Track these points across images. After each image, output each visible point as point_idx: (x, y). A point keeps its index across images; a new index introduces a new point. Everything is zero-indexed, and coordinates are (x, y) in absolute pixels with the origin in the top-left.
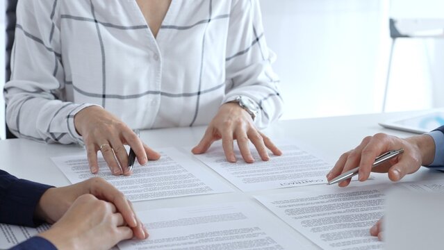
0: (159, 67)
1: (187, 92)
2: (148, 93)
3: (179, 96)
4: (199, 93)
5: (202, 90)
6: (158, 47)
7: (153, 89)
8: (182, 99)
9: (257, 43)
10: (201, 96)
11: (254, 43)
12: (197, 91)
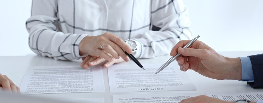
0: (106, 16)
1: (123, 30)
2: (99, 29)
3: (118, 31)
4: (130, 31)
5: (132, 29)
6: (106, 4)
7: (102, 27)
8: (119, 33)
9: (172, 3)
10: (132, 32)
11: (169, 3)
12: (129, 29)
